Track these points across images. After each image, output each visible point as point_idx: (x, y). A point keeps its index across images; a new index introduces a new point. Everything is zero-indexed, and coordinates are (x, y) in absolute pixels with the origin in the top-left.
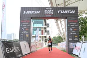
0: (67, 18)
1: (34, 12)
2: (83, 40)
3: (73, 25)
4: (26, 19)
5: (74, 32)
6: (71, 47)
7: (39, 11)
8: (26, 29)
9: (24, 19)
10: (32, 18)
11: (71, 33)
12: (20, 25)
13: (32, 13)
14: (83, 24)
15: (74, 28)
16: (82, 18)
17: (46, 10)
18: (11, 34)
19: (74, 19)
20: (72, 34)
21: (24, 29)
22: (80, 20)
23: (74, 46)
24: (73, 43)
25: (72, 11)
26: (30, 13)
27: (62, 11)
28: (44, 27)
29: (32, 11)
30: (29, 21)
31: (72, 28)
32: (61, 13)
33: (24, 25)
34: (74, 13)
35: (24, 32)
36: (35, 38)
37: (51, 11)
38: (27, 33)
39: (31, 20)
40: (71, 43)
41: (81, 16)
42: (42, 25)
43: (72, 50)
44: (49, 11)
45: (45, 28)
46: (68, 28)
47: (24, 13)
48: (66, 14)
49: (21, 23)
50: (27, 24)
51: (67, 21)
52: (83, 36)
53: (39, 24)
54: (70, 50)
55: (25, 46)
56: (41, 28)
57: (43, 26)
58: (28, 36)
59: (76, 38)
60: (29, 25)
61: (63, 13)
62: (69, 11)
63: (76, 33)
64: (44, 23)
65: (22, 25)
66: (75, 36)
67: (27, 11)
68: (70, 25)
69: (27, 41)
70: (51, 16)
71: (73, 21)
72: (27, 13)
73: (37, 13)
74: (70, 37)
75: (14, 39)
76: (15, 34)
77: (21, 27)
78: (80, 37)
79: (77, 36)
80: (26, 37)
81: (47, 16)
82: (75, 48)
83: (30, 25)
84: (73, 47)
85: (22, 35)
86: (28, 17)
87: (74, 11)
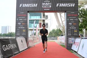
0: (67, 12)
1: (31, 5)
2: (84, 33)
3: (72, 20)
4: (23, 13)
5: (73, 26)
6: (71, 42)
7: (37, 4)
8: (23, 24)
9: (21, 13)
10: (28, 12)
11: (70, 28)
12: (16, 19)
13: (29, 6)
14: (85, 16)
15: (73, 23)
16: (84, 9)
17: (44, 3)
18: (6, 27)
19: (74, 13)
20: (72, 29)
21: (20, 24)
22: (81, 12)
23: (73, 41)
24: (72, 38)
25: (72, 4)
26: (27, 6)
27: (61, 4)
28: (43, 19)
29: (29, 4)
30: (26, 15)
31: (72, 23)
32: (60, 6)
33: (20, 19)
34: (74, 6)
35: (20, 27)
36: (32, 31)
37: (49, 4)
38: (24, 28)
39: (28, 13)
40: (70, 38)
41: (82, 7)
42: (39, 17)
43: (70, 45)
44: (47, 4)
45: (44, 21)
46: (68, 22)
47: (20, 6)
48: (65, 7)
49: (17, 17)
50: (24, 19)
51: (67, 15)
52: (85, 29)
53: (37, 16)
54: (69, 46)
55: (22, 42)
56: (38, 20)
57: (41, 18)
58: (25, 31)
59: (76, 33)
60: (25, 20)
61: (62, 6)
62: (68, 4)
63: (75, 28)
64: (42, 15)
65: (19, 19)
66: (75, 31)
67: (24, 4)
68: (69, 19)
69: (24, 36)
70: (49, 9)
71: (72, 15)
72: (23, 6)
73: (34, 6)
74: (70, 32)
75: (9, 32)
76: (11, 27)
77: (17, 22)
78: (81, 30)
79: (76, 31)
80: (22, 32)
81: (45, 9)
82: (74, 43)
83: (27, 19)
84: (71, 43)
85: (18, 30)
86: (25, 11)
87: (74, 4)
